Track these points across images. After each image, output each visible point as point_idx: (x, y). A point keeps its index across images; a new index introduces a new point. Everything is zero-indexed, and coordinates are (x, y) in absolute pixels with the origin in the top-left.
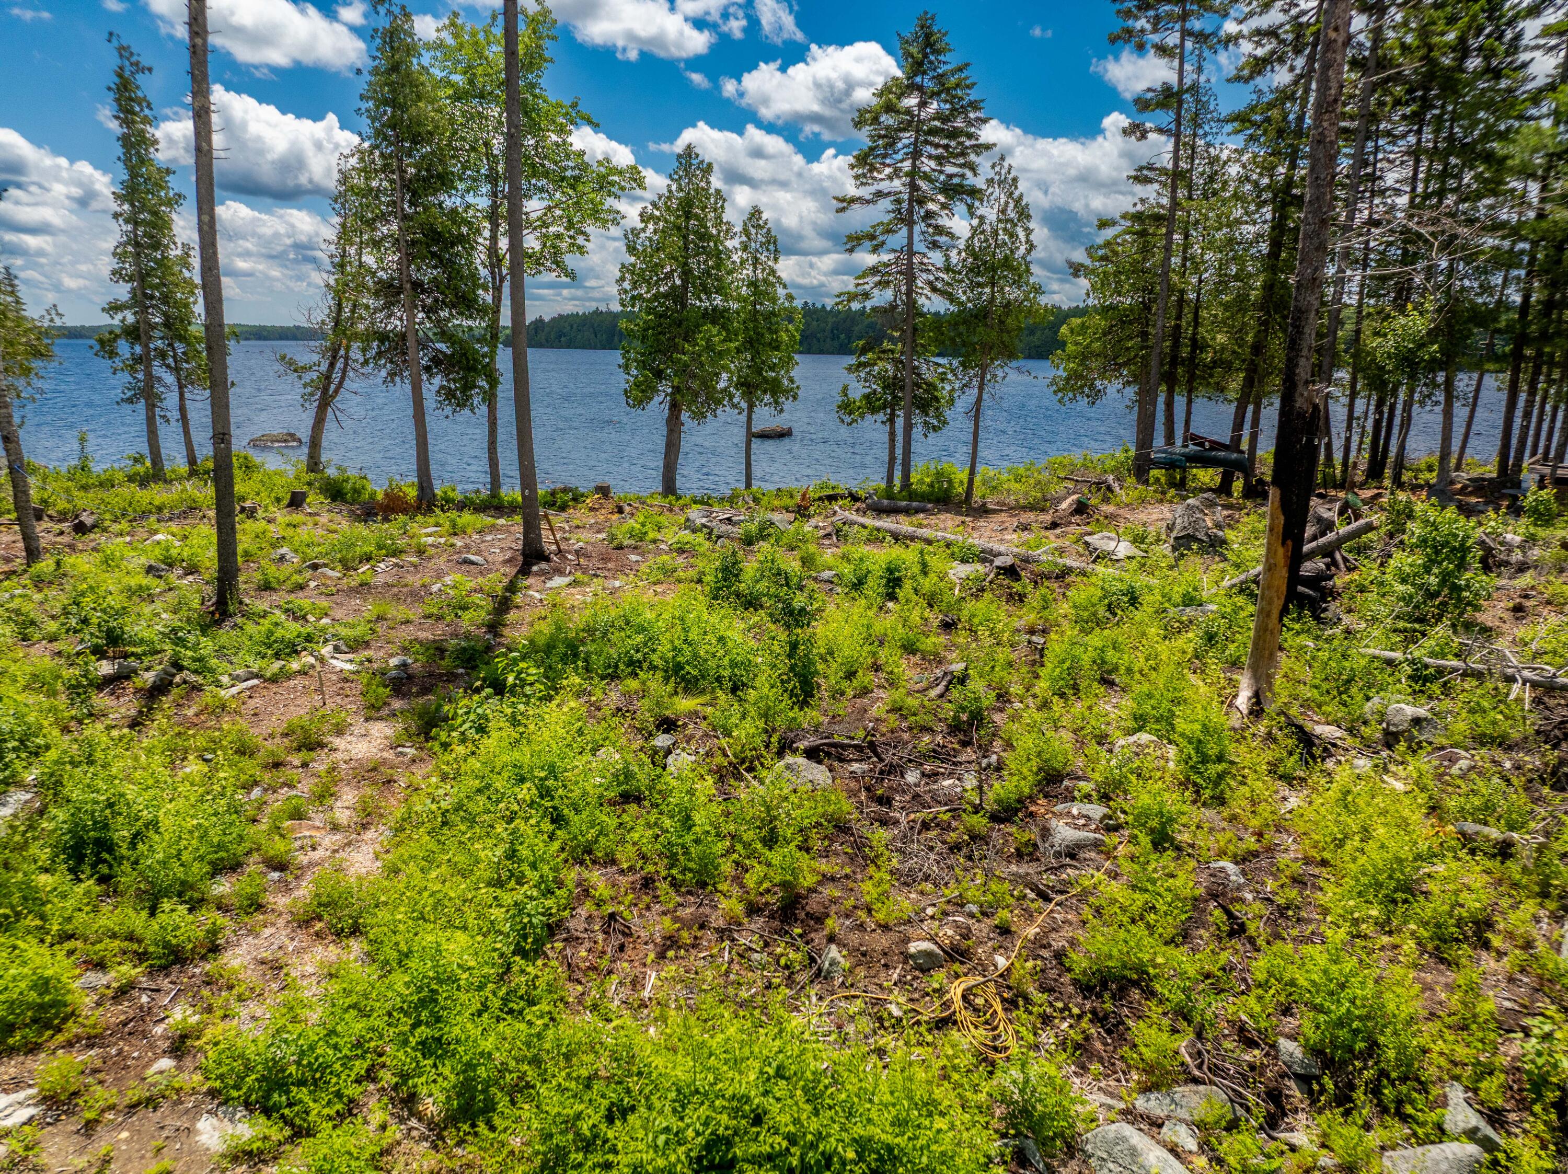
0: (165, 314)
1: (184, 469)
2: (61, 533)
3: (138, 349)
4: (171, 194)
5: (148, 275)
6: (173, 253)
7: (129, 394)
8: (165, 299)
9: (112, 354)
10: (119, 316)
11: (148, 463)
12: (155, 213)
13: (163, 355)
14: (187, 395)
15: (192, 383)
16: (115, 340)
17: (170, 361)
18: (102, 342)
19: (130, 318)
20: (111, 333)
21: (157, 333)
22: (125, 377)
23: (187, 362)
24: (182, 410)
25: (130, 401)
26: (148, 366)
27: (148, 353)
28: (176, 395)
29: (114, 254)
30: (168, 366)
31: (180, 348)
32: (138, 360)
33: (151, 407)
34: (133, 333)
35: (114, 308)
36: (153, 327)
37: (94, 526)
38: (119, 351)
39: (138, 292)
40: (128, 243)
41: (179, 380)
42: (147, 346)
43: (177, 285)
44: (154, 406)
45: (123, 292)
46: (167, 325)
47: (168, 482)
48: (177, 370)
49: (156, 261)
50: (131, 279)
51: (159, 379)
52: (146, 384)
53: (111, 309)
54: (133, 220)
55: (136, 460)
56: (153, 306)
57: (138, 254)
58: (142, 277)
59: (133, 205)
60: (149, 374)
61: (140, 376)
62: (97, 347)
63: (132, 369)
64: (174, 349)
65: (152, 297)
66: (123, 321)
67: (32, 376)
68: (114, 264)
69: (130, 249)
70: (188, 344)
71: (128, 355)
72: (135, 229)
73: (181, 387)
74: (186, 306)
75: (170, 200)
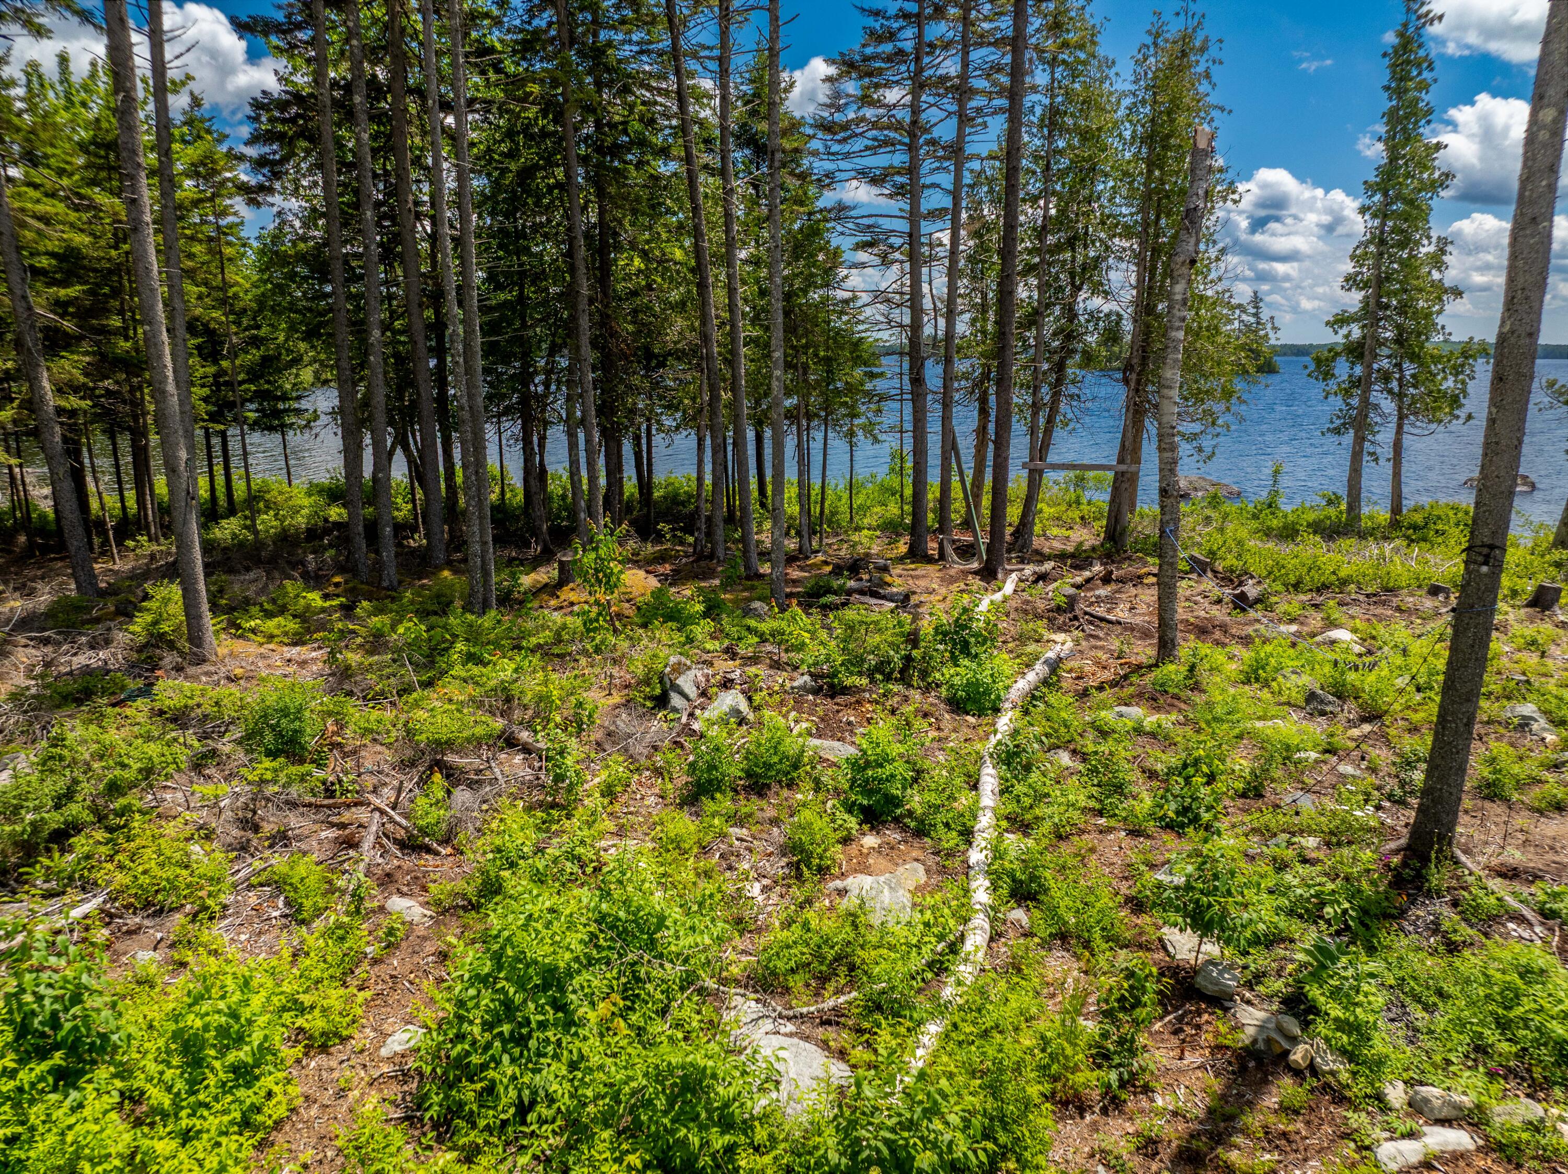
0: (1398, 326)
1: (1384, 516)
2: (1219, 601)
3: (1358, 370)
4: (1437, 175)
5: (1388, 279)
6: (1423, 250)
7: (1338, 422)
8: (1403, 309)
9: (1328, 375)
10: (1344, 331)
11: (1343, 507)
12: (1411, 202)
13: (1386, 377)
14: (1406, 428)
15: (1415, 414)
16: (1334, 359)
17: (1394, 385)
18: (1318, 361)
19: (1356, 332)
20: (1330, 351)
21: (1385, 351)
22: (1337, 402)
23: (1415, 386)
24: (1398, 446)
25: (1337, 431)
26: (1367, 391)
27: (1370, 375)
28: (1393, 426)
29: (1352, 257)
30: (1390, 392)
31: (1410, 369)
32: (1356, 383)
33: (1360, 440)
34: (1356, 351)
35: (1341, 320)
36: (1382, 343)
37: (1258, 601)
38: (1336, 372)
39: (1372, 301)
40: (1370, 242)
41: (1400, 409)
42: (1369, 366)
43: (1421, 290)
44: (1363, 439)
45: (1354, 299)
46: (1399, 341)
47: (1362, 535)
48: (1400, 396)
49: (1401, 262)
50: (1366, 285)
51: (1376, 407)
52: (1360, 413)
53: (1336, 322)
54: (1382, 214)
55: (1330, 502)
56: (1386, 318)
57: (1381, 254)
58: (1380, 282)
59: (1386, 194)
60: (1365, 401)
61: (1355, 402)
62: (1312, 367)
63: (1347, 393)
64: (1401, 370)
65: (1387, 307)
66: (1347, 336)
67: (1234, 400)
68: (1349, 267)
69: (1372, 248)
70: (1421, 365)
71: (1345, 377)
72: (1383, 224)
73: (1401, 417)
74: (1428, 316)
75: (1433, 182)
